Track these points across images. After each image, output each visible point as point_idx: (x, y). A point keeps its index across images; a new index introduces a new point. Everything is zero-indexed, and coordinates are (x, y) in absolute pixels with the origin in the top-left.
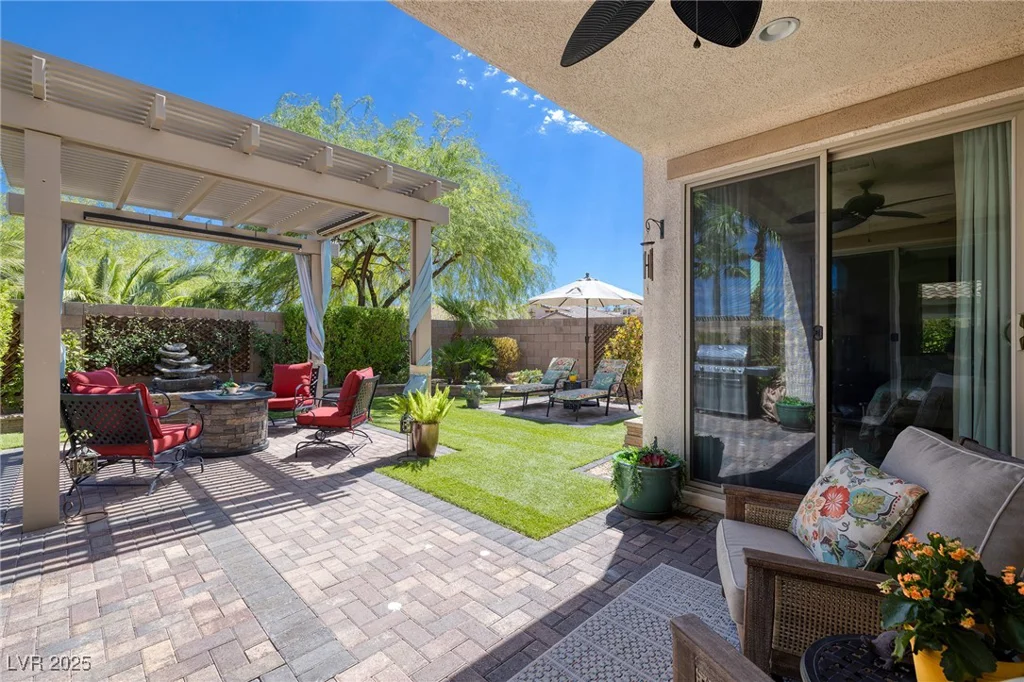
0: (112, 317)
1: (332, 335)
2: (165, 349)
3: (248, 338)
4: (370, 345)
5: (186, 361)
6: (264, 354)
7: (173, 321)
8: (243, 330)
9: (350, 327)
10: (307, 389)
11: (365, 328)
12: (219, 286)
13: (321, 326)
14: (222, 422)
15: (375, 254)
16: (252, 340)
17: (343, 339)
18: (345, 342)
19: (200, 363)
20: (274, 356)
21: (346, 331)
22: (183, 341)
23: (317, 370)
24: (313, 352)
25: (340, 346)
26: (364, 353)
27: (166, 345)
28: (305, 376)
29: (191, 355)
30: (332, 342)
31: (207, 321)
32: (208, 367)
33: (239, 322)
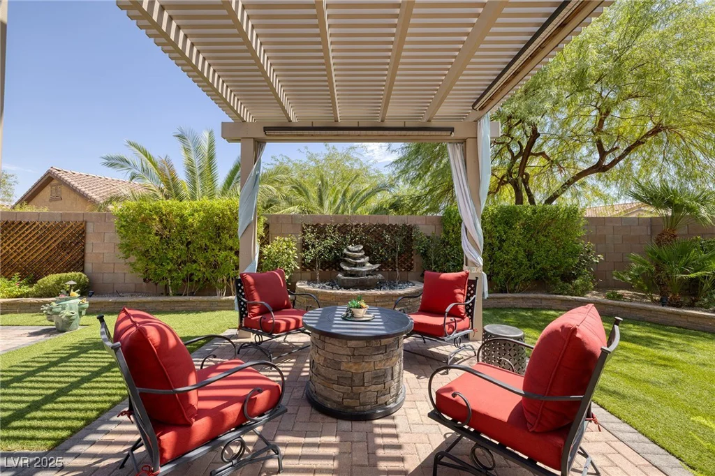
0: (317, 225)
1: (490, 237)
2: (349, 250)
3: (412, 240)
4: (534, 249)
5: (362, 260)
6: (425, 255)
7: (356, 226)
8: (408, 233)
9: (511, 227)
10: (462, 308)
11: (527, 228)
12: (397, 198)
13: (479, 226)
14: (336, 365)
15: (533, 154)
16: (415, 242)
17: (502, 241)
18: (505, 245)
19: (372, 262)
20: (433, 257)
21: (505, 233)
22: (362, 244)
23: (474, 282)
24: (469, 258)
25: (499, 249)
26: (527, 256)
27: (350, 247)
28: (459, 290)
29: (366, 255)
30: (490, 244)
31: (380, 226)
32: (377, 266)
33: (405, 225)
